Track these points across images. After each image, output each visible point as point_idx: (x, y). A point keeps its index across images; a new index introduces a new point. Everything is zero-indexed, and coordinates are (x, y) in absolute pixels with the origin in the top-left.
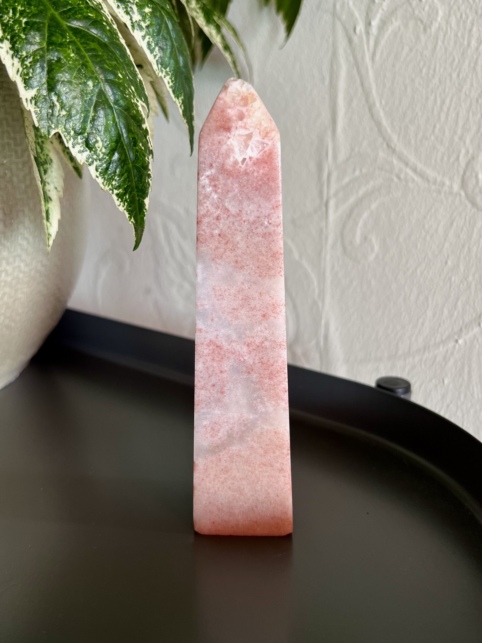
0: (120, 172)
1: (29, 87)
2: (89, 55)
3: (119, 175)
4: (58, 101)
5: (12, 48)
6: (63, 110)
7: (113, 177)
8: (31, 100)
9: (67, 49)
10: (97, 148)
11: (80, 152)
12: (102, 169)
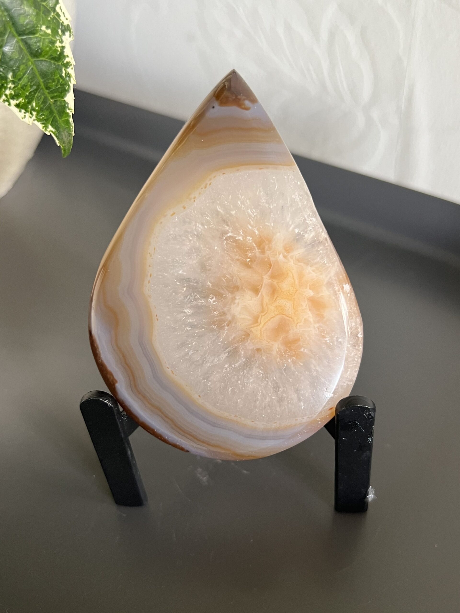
0: (14, 76)
3: (13, 81)
7: (5, 85)
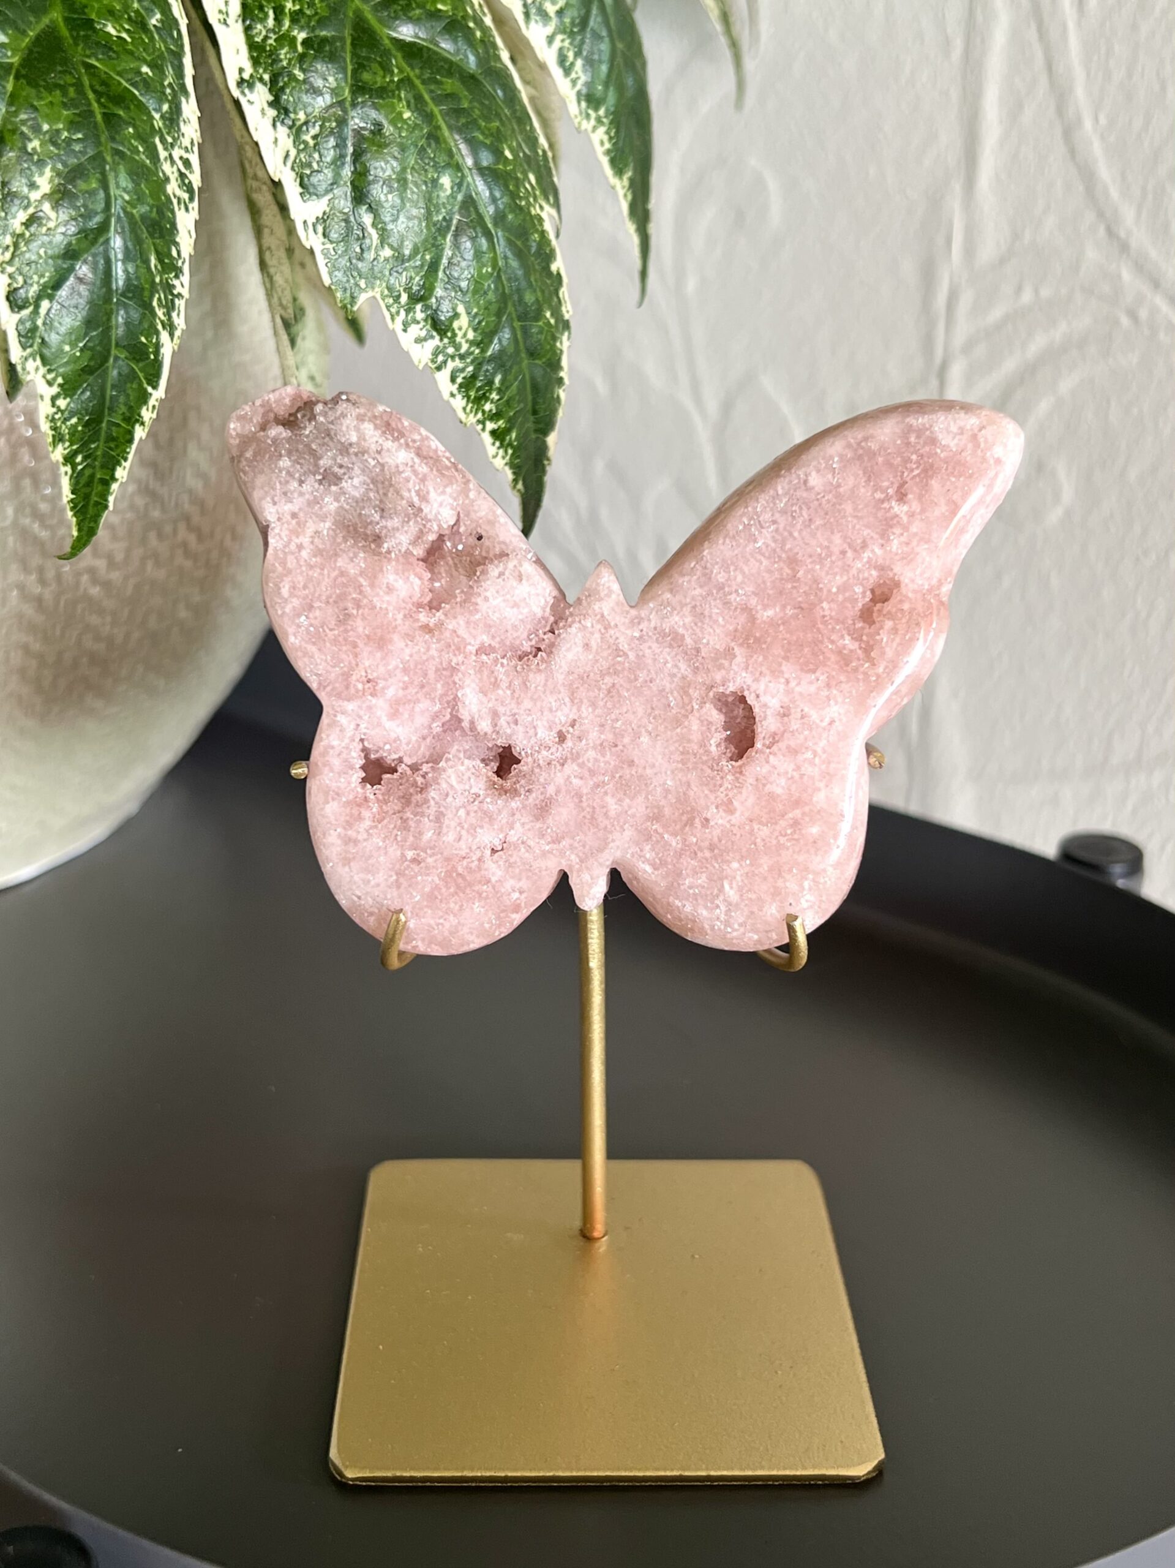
0: (502, 382)
1: (310, 194)
2: (441, 111)
3: (500, 388)
4: (374, 225)
5: (275, 103)
6: (386, 247)
7: (488, 394)
8: (314, 225)
9: (395, 101)
10: (457, 331)
11: (419, 340)
12: (464, 378)
